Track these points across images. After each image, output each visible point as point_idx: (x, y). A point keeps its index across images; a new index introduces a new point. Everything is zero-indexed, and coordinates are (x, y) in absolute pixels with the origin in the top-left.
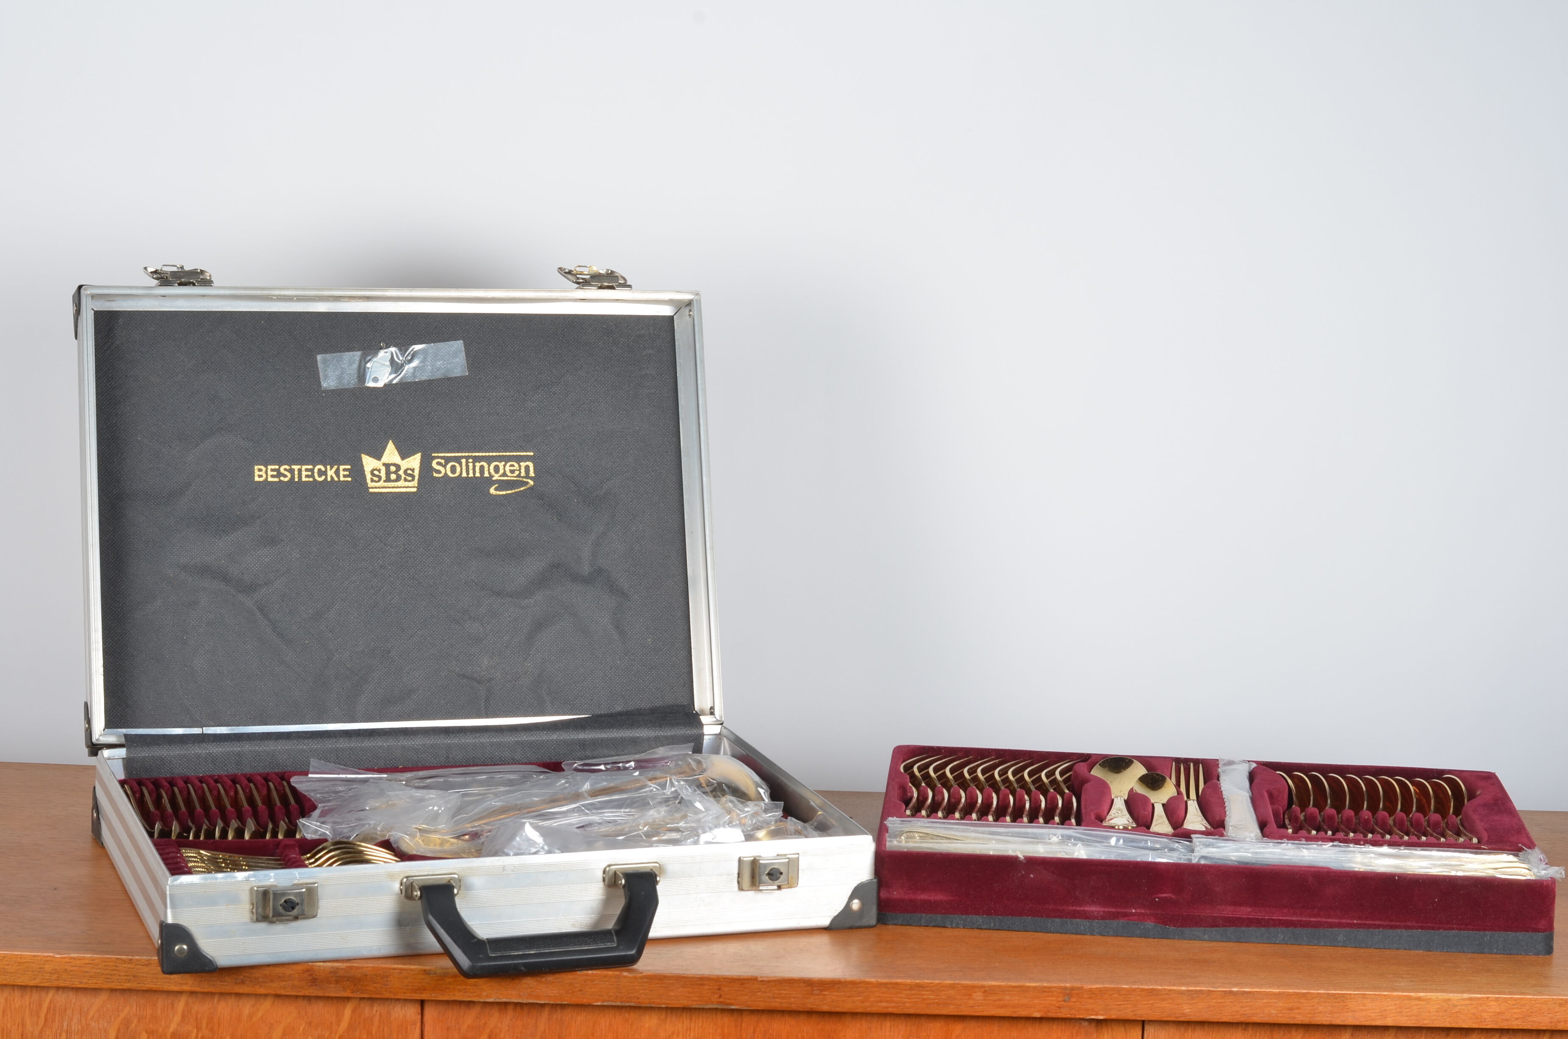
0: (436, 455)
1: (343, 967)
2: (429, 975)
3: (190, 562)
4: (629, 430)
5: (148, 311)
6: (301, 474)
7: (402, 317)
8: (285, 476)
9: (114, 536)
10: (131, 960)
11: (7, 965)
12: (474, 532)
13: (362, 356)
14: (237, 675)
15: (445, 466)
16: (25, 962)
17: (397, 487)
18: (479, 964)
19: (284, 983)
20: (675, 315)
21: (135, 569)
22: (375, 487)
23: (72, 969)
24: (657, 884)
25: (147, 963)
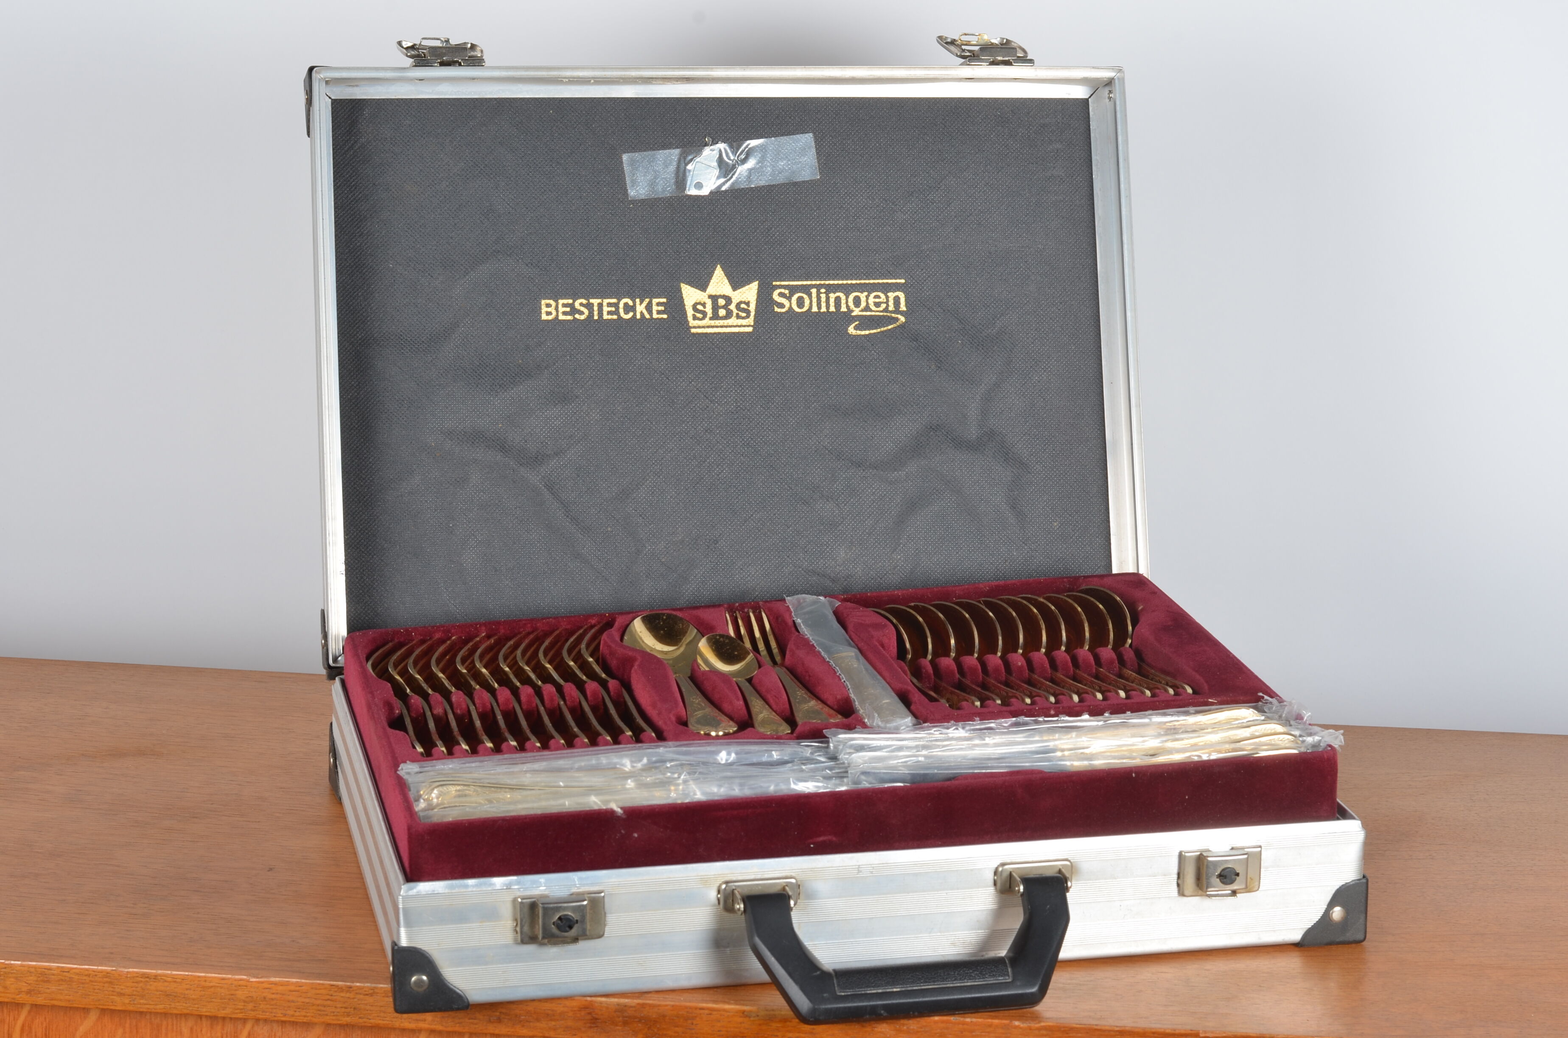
0: (778, 283)
1: (633, 1004)
2: (750, 1017)
3: (457, 427)
4: (1029, 249)
5: (402, 99)
6: (602, 310)
7: (734, 104)
8: (582, 313)
9: (358, 394)
10: (351, 987)
11: (187, 989)
12: (827, 384)
13: (681, 155)
14: (518, 573)
15: (789, 298)
16: (212, 987)
17: (726, 327)
18: (823, 1007)
19: (553, 1023)
20: (1090, 97)
21: (386, 436)
22: (698, 326)
23: (273, 996)
24: (1068, 891)
25: (371, 991)
